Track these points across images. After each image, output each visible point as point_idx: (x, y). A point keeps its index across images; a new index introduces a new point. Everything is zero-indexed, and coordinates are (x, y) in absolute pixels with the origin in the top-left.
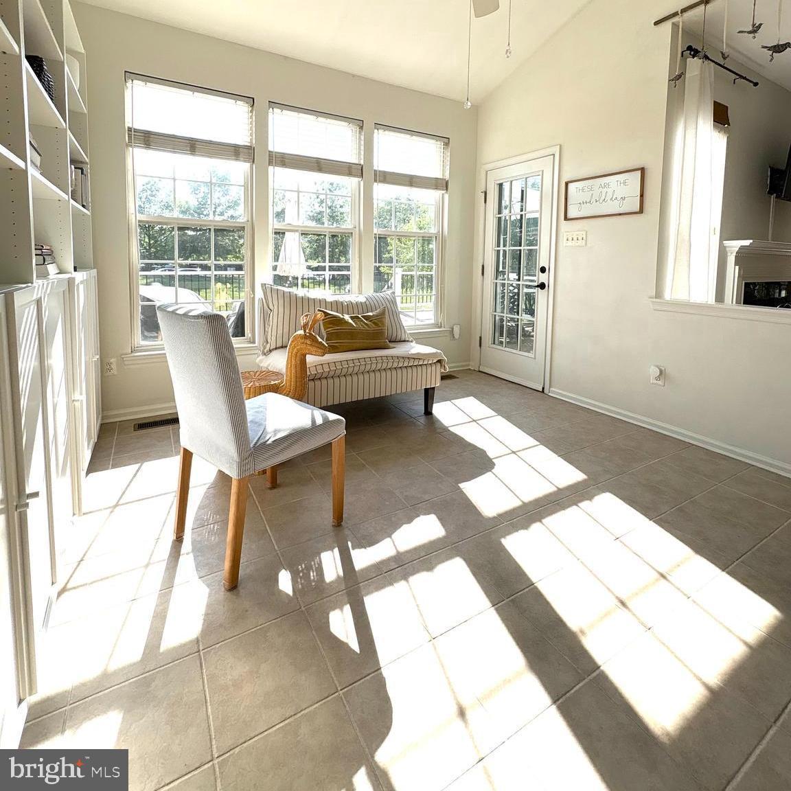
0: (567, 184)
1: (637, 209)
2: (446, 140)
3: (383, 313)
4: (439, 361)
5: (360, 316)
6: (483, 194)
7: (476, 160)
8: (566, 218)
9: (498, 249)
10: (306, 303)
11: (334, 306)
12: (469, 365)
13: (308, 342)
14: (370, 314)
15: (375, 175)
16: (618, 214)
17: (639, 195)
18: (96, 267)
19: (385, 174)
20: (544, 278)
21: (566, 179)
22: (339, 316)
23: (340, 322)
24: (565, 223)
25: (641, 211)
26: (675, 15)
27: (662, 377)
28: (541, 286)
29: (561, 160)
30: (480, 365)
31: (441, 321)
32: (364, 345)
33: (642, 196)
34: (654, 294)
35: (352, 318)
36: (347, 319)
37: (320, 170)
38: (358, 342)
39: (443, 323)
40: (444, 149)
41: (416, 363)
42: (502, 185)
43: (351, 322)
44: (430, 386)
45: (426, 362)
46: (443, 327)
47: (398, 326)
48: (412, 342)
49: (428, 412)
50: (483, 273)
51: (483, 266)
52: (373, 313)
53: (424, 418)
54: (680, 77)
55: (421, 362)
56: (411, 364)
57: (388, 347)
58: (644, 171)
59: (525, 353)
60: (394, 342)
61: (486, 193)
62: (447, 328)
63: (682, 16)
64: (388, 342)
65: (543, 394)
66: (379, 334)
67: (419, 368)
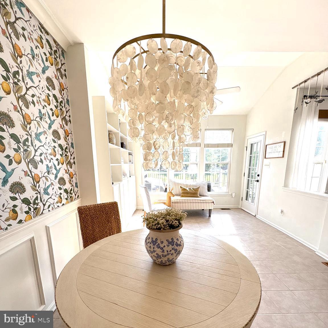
0: (266, 146)
1: (282, 156)
2: (232, 130)
3: (199, 188)
4: (213, 202)
5: (191, 188)
6: (246, 148)
7: (245, 135)
8: (265, 158)
9: (250, 167)
10: (178, 184)
11: (186, 185)
12: (238, 207)
13: (170, 194)
14: (195, 188)
15: (205, 145)
16: (278, 158)
17: (283, 151)
18: (135, 175)
19: (208, 144)
20: (258, 178)
21: (266, 144)
22: (186, 188)
23: (185, 189)
24: (265, 160)
25: (283, 157)
26: (297, 86)
27: (282, 213)
28: (258, 181)
29: (266, 137)
30: (241, 206)
31: (228, 191)
32: (191, 196)
33: (284, 151)
34: (283, 186)
35: (189, 189)
36: (187, 189)
37: (187, 146)
38: (189, 195)
39: (229, 192)
40: (232, 132)
41: (205, 202)
42: (252, 144)
43: (188, 190)
44: (210, 209)
45: (208, 202)
46: (229, 193)
47: (205, 192)
48: (209, 196)
49: (210, 216)
50: (244, 176)
51: (244, 173)
52: (196, 188)
53: (208, 217)
54: (297, 109)
55: (206, 202)
56: (201, 202)
57: (198, 197)
58: (285, 142)
59: (252, 203)
60: (202, 196)
61: (247, 147)
62: (230, 193)
63: (299, 86)
64: (199, 196)
65: (254, 217)
66: (196, 194)
67: (204, 203)
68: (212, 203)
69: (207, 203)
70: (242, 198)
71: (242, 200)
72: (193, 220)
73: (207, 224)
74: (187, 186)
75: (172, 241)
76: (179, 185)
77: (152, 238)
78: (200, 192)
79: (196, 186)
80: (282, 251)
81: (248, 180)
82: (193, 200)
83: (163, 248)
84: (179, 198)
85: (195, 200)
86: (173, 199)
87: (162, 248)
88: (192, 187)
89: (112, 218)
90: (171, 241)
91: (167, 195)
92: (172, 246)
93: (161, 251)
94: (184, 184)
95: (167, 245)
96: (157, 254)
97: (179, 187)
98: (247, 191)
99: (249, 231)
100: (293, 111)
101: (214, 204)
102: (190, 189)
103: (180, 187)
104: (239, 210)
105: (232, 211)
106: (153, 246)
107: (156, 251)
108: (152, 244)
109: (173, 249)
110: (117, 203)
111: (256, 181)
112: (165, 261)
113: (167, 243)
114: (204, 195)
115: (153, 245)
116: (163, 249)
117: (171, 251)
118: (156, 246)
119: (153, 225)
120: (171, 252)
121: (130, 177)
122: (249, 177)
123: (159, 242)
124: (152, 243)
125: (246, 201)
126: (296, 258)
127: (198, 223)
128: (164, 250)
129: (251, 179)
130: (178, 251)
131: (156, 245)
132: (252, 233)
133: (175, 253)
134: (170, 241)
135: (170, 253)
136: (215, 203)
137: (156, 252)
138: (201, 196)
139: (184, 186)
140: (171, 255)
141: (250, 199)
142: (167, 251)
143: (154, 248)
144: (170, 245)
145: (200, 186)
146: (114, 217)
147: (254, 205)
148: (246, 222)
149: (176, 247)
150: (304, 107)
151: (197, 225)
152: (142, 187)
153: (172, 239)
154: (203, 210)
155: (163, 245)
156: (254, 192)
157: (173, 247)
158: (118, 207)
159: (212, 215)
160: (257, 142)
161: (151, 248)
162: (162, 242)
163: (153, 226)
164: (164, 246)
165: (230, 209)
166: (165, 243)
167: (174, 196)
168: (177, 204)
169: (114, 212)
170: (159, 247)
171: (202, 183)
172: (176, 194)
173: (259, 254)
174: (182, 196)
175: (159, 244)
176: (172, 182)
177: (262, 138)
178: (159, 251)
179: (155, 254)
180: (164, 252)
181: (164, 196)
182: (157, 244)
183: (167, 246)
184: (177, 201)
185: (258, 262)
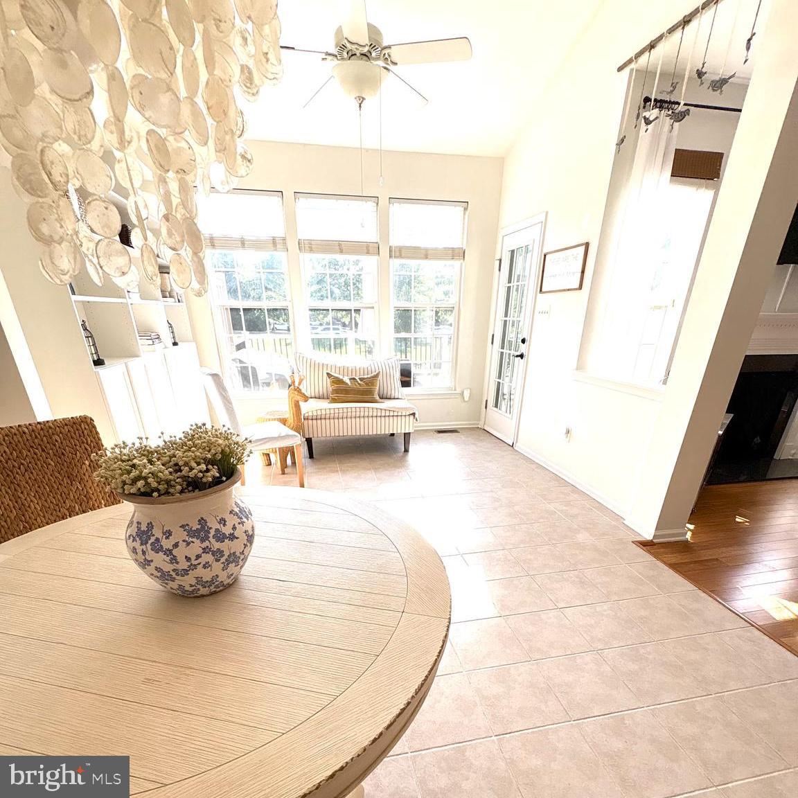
0: (545, 256)
1: (578, 286)
2: (465, 204)
3: (377, 376)
4: (414, 414)
5: (357, 378)
6: (498, 262)
8: (541, 291)
9: (506, 319)
10: (321, 367)
11: (342, 370)
12: (477, 424)
14: (366, 377)
15: (391, 252)
16: (568, 290)
17: (581, 271)
18: (195, 340)
19: (400, 249)
20: (523, 348)
21: (545, 251)
22: (341, 377)
23: (338, 381)
24: (539, 295)
25: (580, 287)
26: (630, 61)
27: (569, 435)
28: (521, 356)
29: (545, 227)
30: (485, 424)
31: (453, 384)
32: (356, 399)
33: (583, 272)
34: (575, 367)
35: (350, 379)
36: (346, 380)
37: (341, 252)
38: (350, 397)
39: (455, 388)
40: (464, 214)
41: (392, 414)
42: (513, 252)
43: (348, 381)
44: (407, 431)
45: (400, 414)
46: (455, 390)
47: (393, 387)
48: (405, 399)
49: (406, 451)
50: (492, 343)
51: (493, 335)
52: (369, 376)
53: (402, 454)
54: (622, 141)
55: (396, 414)
56: (387, 414)
57: (376, 402)
58: (587, 245)
59: (508, 415)
60: (386, 398)
61: (500, 260)
62: (458, 391)
63: (636, 62)
64: (378, 398)
65: (511, 448)
66: (370, 392)
67: (395, 418)
68: (412, 417)
69: (399, 418)
70: (487, 401)
71: (486, 407)
72: (365, 463)
73: (400, 470)
74: (344, 370)
75: (203, 527)
76: (325, 369)
77: (138, 523)
78: (382, 389)
79: (370, 372)
80: (557, 524)
81: (502, 353)
82: (358, 410)
83: (170, 551)
84: (324, 405)
85: (366, 410)
86: (308, 408)
87: (168, 550)
88: (358, 374)
89: (84, 466)
90: (199, 527)
91: (289, 397)
92: (203, 541)
93: (168, 559)
94: (338, 365)
95: (184, 541)
96: (157, 569)
97: (325, 375)
98: (499, 383)
99: (494, 482)
100: (614, 147)
101: (415, 420)
102: (354, 379)
103: (328, 374)
104: (480, 432)
105: (462, 436)
106: (142, 547)
107: (152, 561)
108: (139, 542)
109: (205, 550)
110: (91, 419)
111: (517, 356)
112: (191, 586)
113: (184, 535)
114: (393, 397)
115: (142, 544)
116: (172, 554)
117: (198, 557)
118: (148, 545)
119: (124, 483)
120: (203, 560)
121: (175, 344)
122: (503, 348)
123: (157, 533)
124: (138, 539)
125: (495, 409)
126: (582, 537)
127: (376, 469)
128: (175, 556)
129: (508, 352)
130: (226, 553)
131: (150, 542)
132: (499, 486)
133: (217, 560)
134: (196, 526)
135: (199, 564)
136: (416, 416)
137: (151, 564)
138: (384, 397)
139: (338, 371)
140: (205, 567)
141: (504, 405)
142: (188, 559)
143: (144, 553)
144: (194, 540)
145: (381, 371)
146: (87, 463)
147: (512, 419)
148: (490, 461)
149: (217, 545)
150: (640, 136)
151: (371, 475)
152: (204, 373)
153: (202, 521)
154: (392, 435)
155: (172, 540)
156: (513, 385)
157: (206, 544)
158: (97, 433)
159: (411, 448)
160: (524, 245)
161: (137, 553)
162: (168, 534)
163: (126, 487)
164: (176, 545)
165: (459, 430)
166: (179, 535)
167: (306, 399)
168: (319, 421)
169: (86, 449)
170: (157, 548)
171: (386, 364)
172: (313, 395)
173: (508, 534)
174: (334, 401)
175: (157, 540)
176: (305, 359)
177: (535, 233)
178: (160, 559)
179: (151, 568)
180: (177, 563)
181: (280, 401)
182: (153, 539)
183: (183, 544)
184: (319, 413)
185: (502, 552)
